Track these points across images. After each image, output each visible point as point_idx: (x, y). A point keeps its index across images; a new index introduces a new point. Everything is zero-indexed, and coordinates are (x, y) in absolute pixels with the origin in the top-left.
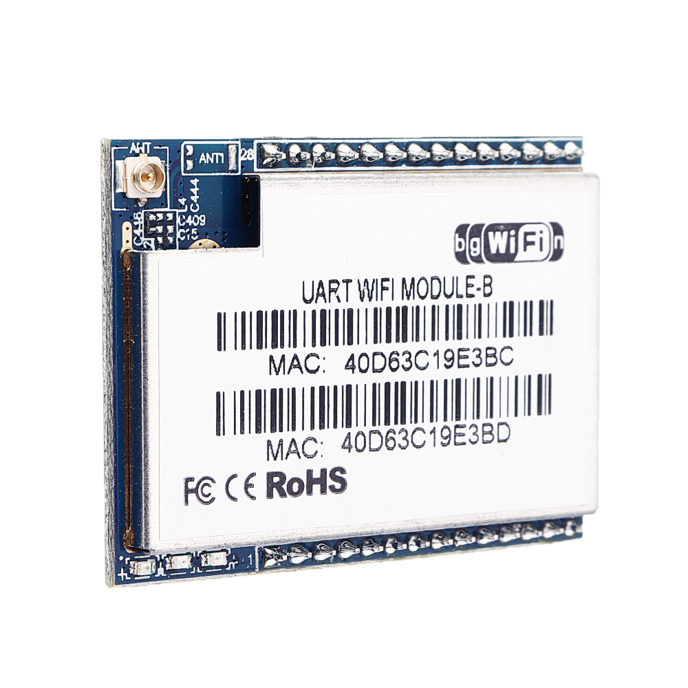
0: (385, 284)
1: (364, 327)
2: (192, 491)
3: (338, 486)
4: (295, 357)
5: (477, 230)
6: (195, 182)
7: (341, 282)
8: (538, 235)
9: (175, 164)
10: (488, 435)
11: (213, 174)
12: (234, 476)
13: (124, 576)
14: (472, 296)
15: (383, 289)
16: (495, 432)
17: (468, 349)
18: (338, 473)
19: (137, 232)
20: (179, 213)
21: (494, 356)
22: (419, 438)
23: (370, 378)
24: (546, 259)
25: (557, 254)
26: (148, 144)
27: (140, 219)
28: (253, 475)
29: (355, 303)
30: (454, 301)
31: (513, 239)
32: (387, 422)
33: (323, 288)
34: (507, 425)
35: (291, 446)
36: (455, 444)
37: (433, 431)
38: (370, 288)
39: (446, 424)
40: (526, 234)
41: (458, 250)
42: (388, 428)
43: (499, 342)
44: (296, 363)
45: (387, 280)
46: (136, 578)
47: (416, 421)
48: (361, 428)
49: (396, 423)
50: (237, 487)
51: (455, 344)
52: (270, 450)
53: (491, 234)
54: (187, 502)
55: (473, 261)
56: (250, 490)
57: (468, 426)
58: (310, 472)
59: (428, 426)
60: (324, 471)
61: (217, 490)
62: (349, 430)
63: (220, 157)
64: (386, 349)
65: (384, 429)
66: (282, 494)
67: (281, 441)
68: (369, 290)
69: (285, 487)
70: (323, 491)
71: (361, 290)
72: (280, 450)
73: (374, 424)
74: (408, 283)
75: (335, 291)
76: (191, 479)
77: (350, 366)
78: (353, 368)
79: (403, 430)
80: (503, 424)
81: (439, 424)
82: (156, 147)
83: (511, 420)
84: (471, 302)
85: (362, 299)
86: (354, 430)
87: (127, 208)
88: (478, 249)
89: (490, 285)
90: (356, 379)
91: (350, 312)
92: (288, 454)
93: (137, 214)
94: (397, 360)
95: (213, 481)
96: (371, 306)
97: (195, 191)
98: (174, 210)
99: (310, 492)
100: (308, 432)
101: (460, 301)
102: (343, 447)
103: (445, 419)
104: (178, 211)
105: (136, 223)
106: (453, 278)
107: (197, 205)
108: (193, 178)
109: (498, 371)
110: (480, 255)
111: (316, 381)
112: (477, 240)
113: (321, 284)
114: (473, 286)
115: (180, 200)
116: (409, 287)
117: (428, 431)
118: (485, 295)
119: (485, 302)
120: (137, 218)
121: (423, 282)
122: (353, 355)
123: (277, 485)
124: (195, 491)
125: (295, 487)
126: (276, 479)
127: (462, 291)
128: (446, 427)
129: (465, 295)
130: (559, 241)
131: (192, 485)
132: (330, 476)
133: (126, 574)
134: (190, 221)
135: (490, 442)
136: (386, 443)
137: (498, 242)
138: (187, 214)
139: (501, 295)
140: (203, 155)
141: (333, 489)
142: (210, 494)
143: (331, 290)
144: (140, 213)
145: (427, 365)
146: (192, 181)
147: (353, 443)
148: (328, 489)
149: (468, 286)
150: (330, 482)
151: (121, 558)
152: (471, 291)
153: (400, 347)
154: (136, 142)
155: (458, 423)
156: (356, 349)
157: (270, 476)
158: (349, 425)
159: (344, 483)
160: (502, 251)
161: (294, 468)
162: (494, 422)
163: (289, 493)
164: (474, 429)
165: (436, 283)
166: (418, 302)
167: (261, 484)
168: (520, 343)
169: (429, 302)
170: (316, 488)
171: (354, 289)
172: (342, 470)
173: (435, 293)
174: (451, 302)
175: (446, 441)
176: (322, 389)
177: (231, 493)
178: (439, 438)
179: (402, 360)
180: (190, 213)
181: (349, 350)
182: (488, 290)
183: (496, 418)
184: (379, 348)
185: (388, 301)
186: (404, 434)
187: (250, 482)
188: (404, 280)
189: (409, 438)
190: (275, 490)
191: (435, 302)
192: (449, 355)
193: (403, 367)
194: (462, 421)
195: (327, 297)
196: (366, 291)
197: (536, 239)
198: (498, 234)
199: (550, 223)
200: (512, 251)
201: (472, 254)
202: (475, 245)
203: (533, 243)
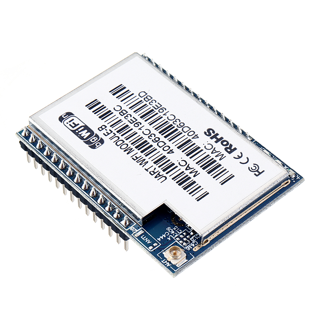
0: (135, 158)
1: (156, 156)
2: (258, 172)
3: (211, 131)
4: (186, 169)
5: (88, 143)
6: (159, 239)
7: (149, 172)
8: (69, 123)
9: (160, 249)
10: (148, 98)
11: (151, 236)
12: (241, 163)
13: (298, 177)
14: (110, 130)
15: (137, 158)
16: (145, 97)
17: (128, 121)
18: (207, 134)
19: (193, 245)
20: (174, 237)
21: (122, 112)
22: (171, 117)
23: (168, 143)
24: (75, 116)
25: (69, 114)
26: (162, 261)
27: (188, 248)
28: (235, 158)
29: (151, 163)
30: (117, 134)
31: (79, 130)
32: (177, 130)
33: (157, 176)
34: (140, 93)
35: (215, 153)
36: (161, 106)
37: (164, 114)
38: (141, 162)
39: (158, 112)
40: (73, 127)
41: (100, 144)
42: (178, 128)
43: (117, 114)
44: (188, 168)
45: (133, 158)
46: (295, 173)
47: (167, 122)
48: (187, 136)
49: (174, 127)
50: (244, 160)
51: (131, 126)
52: (222, 158)
53: (85, 138)
54: (263, 171)
55: (99, 137)
56: (240, 155)
57: (152, 106)
59: (165, 117)
60: (211, 138)
61: (250, 165)
62: (191, 139)
63: (143, 237)
64: (155, 145)
65: (180, 130)
66: (231, 146)
67: (216, 156)
68: (143, 162)
69: (228, 146)
70: (217, 134)
71: (144, 164)
72: (219, 155)
73: (181, 133)
74: (127, 152)
75: (153, 172)
76: (255, 174)
77: (171, 152)
78: (171, 151)
79: (174, 124)
80: (140, 96)
81: (161, 114)
82: (161, 258)
83: (136, 94)
84: (113, 129)
85: (147, 162)
87: (189, 253)
88: (94, 138)
89: (101, 127)
90: (173, 147)
91: (155, 163)
92: (218, 152)
93: (188, 249)
94: (155, 139)
95: (249, 168)
96: (147, 159)
97: (162, 237)
98: (175, 239)
99: (222, 138)
100: (205, 150)
101: (116, 133)
102: (198, 137)
103: (157, 114)
104: (174, 238)
105: (191, 248)
106: (111, 140)
107: (165, 233)
108: (158, 241)
109: (125, 107)
110: (95, 136)
111: (187, 159)
112: (91, 140)
113: (156, 177)
114: (107, 132)
115: (170, 240)
116: (128, 150)
117: (166, 116)
118: (106, 127)
119: (108, 126)
120: (189, 248)
121: (122, 147)
122: (168, 153)
123: (230, 149)
124: (257, 171)
125: (225, 143)
126: (229, 150)
127: (112, 135)
128: (160, 112)
129: (112, 133)
130: (64, 116)
131: (257, 173)
132: (211, 135)
134: (173, 232)
135: (150, 96)
136: (183, 126)
137: (85, 134)
138: (172, 235)
139: (102, 122)
140: (148, 243)
141: (214, 132)
142: (254, 166)
143: (155, 173)
144: (187, 249)
145: (147, 129)
146: (160, 240)
147: (194, 135)
148: (215, 133)
149: (109, 134)
150: (213, 135)
151: (294, 181)
152: (110, 132)
153: (149, 141)
154: (166, 266)
155: (154, 109)
156: (165, 153)
157: (230, 153)
158: (190, 140)
159: (208, 130)
160: (86, 131)
161: (219, 147)
162: (142, 99)
163: (229, 144)
164: (151, 103)
165: (118, 144)
166: (130, 145)
167: (235, 154)
168: (110, 107)
169: (126, 142)
170: (219, 137)
171: (147, 167)
172: (205, 133)
173: (122, 142)
174: (119, 135)
175: (163, 109)
176: (188, 155)
177: (247, 160)
178: (165, 112)
179: (153, 138)
180: (170, 234)
181: (167, 155)
182: (103, 127)
183: (140, 99)
184: (157, 147)
185: (139, 154)
186: (175, 123)
187: (238, 157)
188: (128, 154)
189: (175, 120)
190: (232, 148)
191: (124, 140)
192: (136, 125)
193: (155, 136)
194: (152, 108)
195: (158, 173)
196: (144, 162)
197: (71, 123)
198: (82, 135)
199: (62, 122)
200: (83, 128)
201: (97, 139)
202: (93, 140)
203: (73, 123)
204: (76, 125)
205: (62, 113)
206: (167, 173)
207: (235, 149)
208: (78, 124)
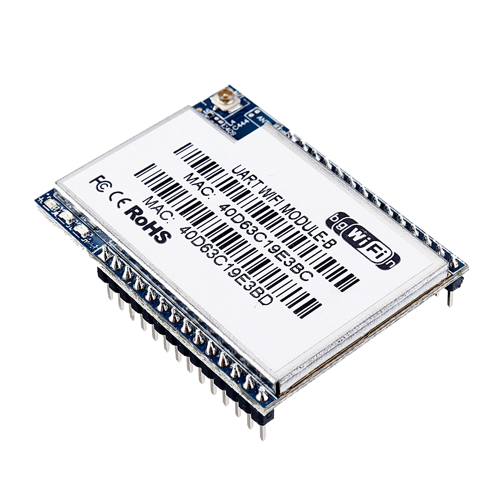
0: (278, 198)
1: (248, 202)
2: (98, 181)
3: (160, 239)
4: (203, 183)
5: (351, 221)
6: (246, 121)
7: (258, 179)
8: (382, 252)
9: (245, 110)
10: (258, 294)
12: (122, 193)
14: (318, 240)
15: (275, 198)
16: (262, 296)
17: (289, 256)
18: (166, 235)
20: (226, 124)
21: (300, 270)
22: (220, 260)
23: (227, 220)
24: (375, 263)
25: (384, 267)
28: (130, 200)
29: (255, 191)
30: (306, 234)
31: (365, 241)
32: (213, 241)
33: (247, 174)
34: (271, 302)
35: (159, 207)
36: (236, 280)
37: (231, 265)
38: (269, 193)
39: (241, 269)
40: (376, 245)
41: (331, 219)
42: (211, 243)
43: (308, 267)
44: (200, 185)
45: (282, 198)
46: (44, 206)
47: (227, 254)
48: (199, 231)
49: (217, 245)
50: (117, 198)
51: (284, 247)
52: (148, 200)
53: (356, 229)
55: (334, 230)
56: (121, 203)
57: (251, 280)
58: (154, 223)
59: (231, 261)
60: (161, 228)
61: (108, 191)
62: (192, 226)
64: (248, 217)
65: (208, 241)
66: (132, 218)
67: (157, 201)
68: (267, 192)
69: (137, 216)
70: (151, 234)
71: (264, 190)
72: (152, 203)
73: (206, 235)
74: (290, 207)
75: (251, 180)
76: (104, 178)
77: (223, 208)
79: (217, 250)
80: (270, 297)
81: (236, 266)
83: (277, 300)
84: (313, 241)
85: (260, 193)
86: (194, 228)
87: (207, 105)
88: (342, 228)
89: (332, 245)
90: (220, 214)
92: (154, 208)
93: (209, 110)
94: (248, 226)
95: (111, 186)
96: (261, 198)
97: (242, 123)
99: (145, 229)
100: (173, 210)
101: (308, 236)
102: (181, 230)
103: (243, 267)
104: (227, 122)
106: (316, 226)
107: (238, 128)
108: (247, 119)
109: (295, 278)
110: (341, 231)
111: (200, 198)
112: (346, 225)
113: (248, 172)
114: (322, 237)
115: (232, 121)
116: (288, 209)
117: (228, 262)
118: (324, 246)
119: (320, 247)
121: (298, 214)
122: (229, 206)
123: (135, 213)
125: (141, 221)
126: (137, 211)
127: (314, 233)
128: (239, 269)
129: (313, 236)
130: (392, 263)
131: (101, 179)
132: (161, 232)
133: (42, 201)
134: (227, 130)
135: (254, 297)
136: (203, 247)
137: (356, 235)
138: (229, 127)
139: (331, 253)
140: (261, 117)
141: (156, 238)
142: (103, 189)
143: (249, 178)
145: (260, 241)
147: (187, 232)
148: (154, 236)
149: (319, 234)
150: (158, 234)
151: (48, 194)
152: (318, 237)
153: (256, 223)
155: (248, 274)
156: (233, 205)
157: (136, 207)
158: (194, 225)
159: (164, 241)
160: (355, 239)
161: (150, 215)
162: (267, 292)
163: (136, 221)
164: (252, 284)
165: (304, 220)
166: (286, 218)
167: (128, 206)
168: (320, 278)
169: (291, 222)
170: (150, 230)
171: (261, 186)
172: (169, 236)
173: (299, 222)
174: (302, 232)
175: (233, 275)
176: (199, 203)
177: (112, 197)
178: (230, 270)
179: (250, 228)
180: (231, 128)
181: (230, 202)
182: (328, 245)
183: (269, 292)
184: (245, 214)
185: (272, 204)
186: (215, 252)
187: (125, 201)
188: (289, 205)
189: (216, 256)
190: (131, 213)
191: (295, 225)
192: (276, 248)
193: (248, 231)
194: (251, 276)
195: (244, 178)
196: (265, 192)
197: (380, 252)
198: (360, 232)
199: (395, 253)
200: (360, 244)
201: (337, 227)
202: (343, 225)
203: (376, 252)
204: (372, 248)
205: (395, 269)
206: (232, 177)
207: (127, 213)
208: (368, 250)
